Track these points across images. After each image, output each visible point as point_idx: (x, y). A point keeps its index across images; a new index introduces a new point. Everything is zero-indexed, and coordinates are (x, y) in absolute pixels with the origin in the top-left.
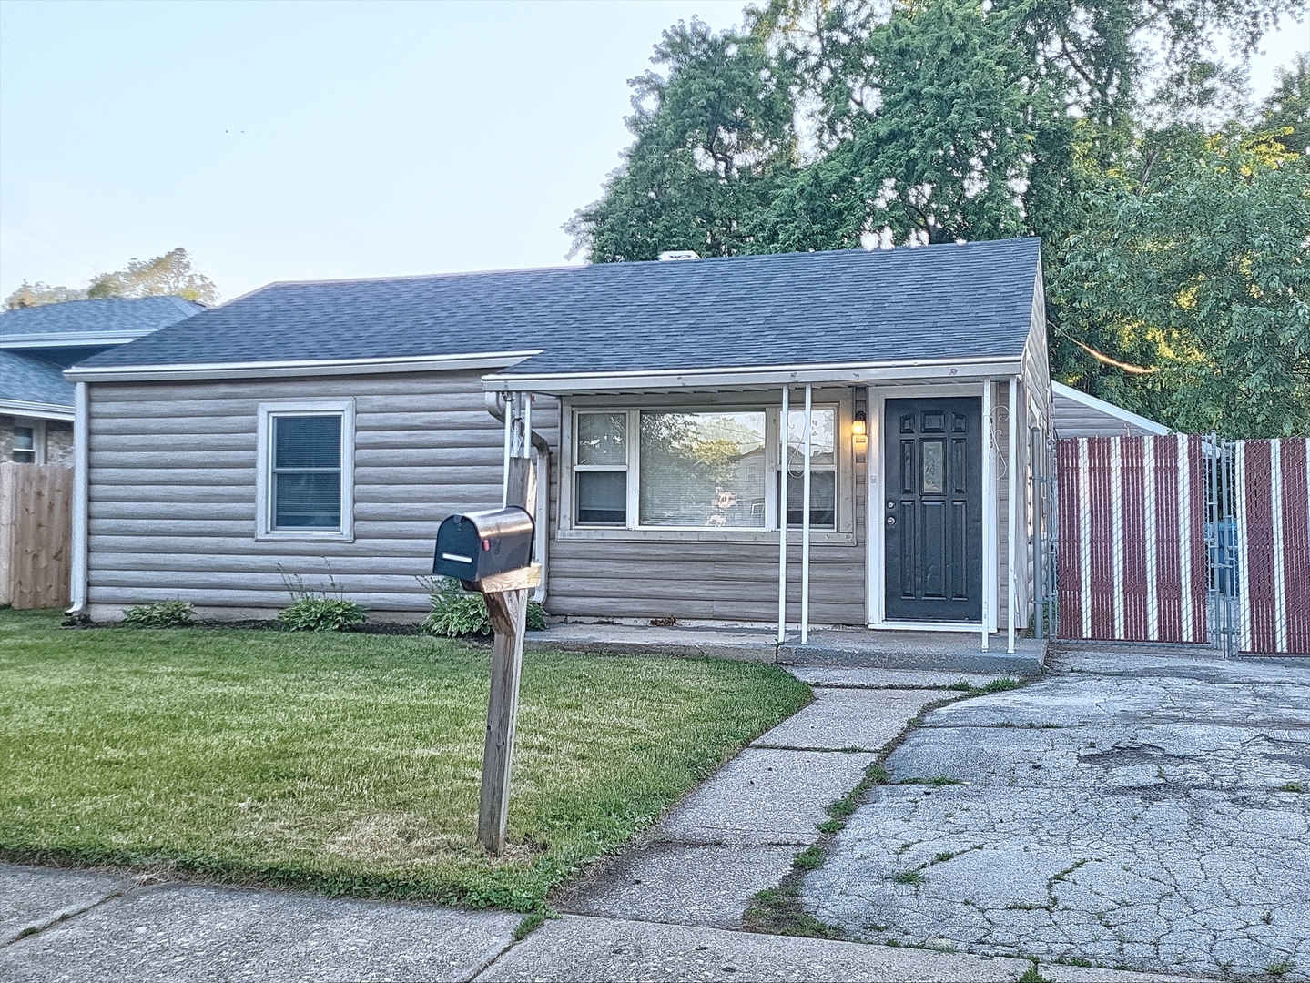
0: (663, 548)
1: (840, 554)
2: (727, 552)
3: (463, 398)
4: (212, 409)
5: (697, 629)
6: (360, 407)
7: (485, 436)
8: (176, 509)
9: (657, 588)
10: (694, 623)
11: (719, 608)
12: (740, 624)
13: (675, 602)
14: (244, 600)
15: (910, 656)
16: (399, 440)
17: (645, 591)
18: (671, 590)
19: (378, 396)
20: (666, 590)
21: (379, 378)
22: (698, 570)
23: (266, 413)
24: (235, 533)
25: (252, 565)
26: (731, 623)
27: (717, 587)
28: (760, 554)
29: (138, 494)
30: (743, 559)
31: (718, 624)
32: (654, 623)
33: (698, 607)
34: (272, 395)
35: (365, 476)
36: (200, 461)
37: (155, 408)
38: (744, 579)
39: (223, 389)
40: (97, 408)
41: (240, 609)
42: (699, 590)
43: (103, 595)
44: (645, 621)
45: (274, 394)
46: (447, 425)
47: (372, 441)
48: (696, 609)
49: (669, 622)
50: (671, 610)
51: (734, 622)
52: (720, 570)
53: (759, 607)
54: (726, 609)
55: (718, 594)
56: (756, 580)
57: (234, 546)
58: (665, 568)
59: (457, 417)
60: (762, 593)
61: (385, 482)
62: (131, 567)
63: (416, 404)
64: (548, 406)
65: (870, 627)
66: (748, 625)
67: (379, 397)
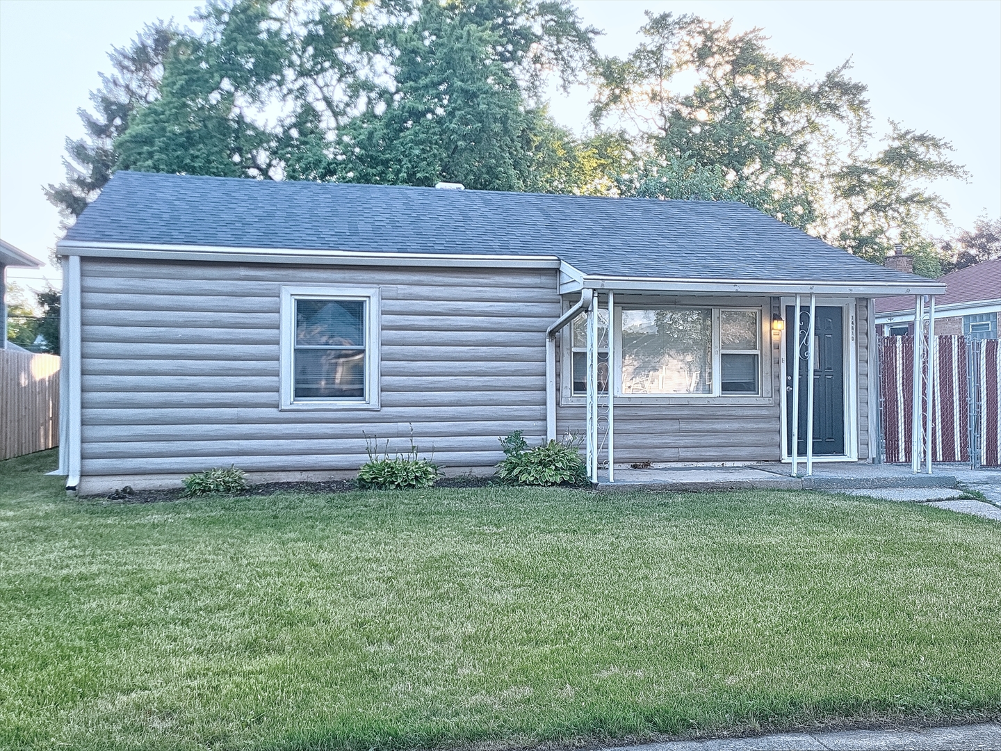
0: (641, 410)
1: (764, 412)
2: (688, 413)
3: (480, 291)
4: (229, 289)
5: (665, 469)
6: (385, 294)
7: (500, 323)
8: (187, 382)
9: (639, 440)
10: (662, 465)
11: (684, 453)
12: (695, 464)
13: (652, 450)
14: (267, 465)
15: (885, 479)
16: (423, 323)
17: (631, 442)
18: (648, 441)
19: (402, 285)
20: (645, 441)
21: (401, 271)
22: (668, 426)
23: (288, 297)
24: (256, 403)
25: (276, 433)
26: (688, 463)
27: (681, 438)
28: (711, 413)
29: (144, 368)
30: (699, 417)
31: (680, 465)
32: (635, 467)
33: (669, 453)
34: (294, 279)
35: (392, 353)
36: (216, 337)
37: (161, 285)
38: (699, 432)
39: (243, 272)
40: (91, 282)
41: (260, 474)
42: (669, 440)
43: (98, 467)
44: (626, 465)
45: (297, 279)
46: (466, 313)
47: (398, 324)
48: (666, 455)
49: (645, 465)
50: (649, 456)
51: (691, 463)
52: (684, 426)
53: (710, 451)
54: (689, 454)
55: (682, 443)
56: (708, 431)
57: (255, 416)
58: (645, 425)
59: (474, 307)
60: (712, 441)
61: (410, 358)
62: (133, 438)
63: (437, 294)
64: (554, 301)
65: (783, 461)
66: (700, 465)
67: (402, 287)
